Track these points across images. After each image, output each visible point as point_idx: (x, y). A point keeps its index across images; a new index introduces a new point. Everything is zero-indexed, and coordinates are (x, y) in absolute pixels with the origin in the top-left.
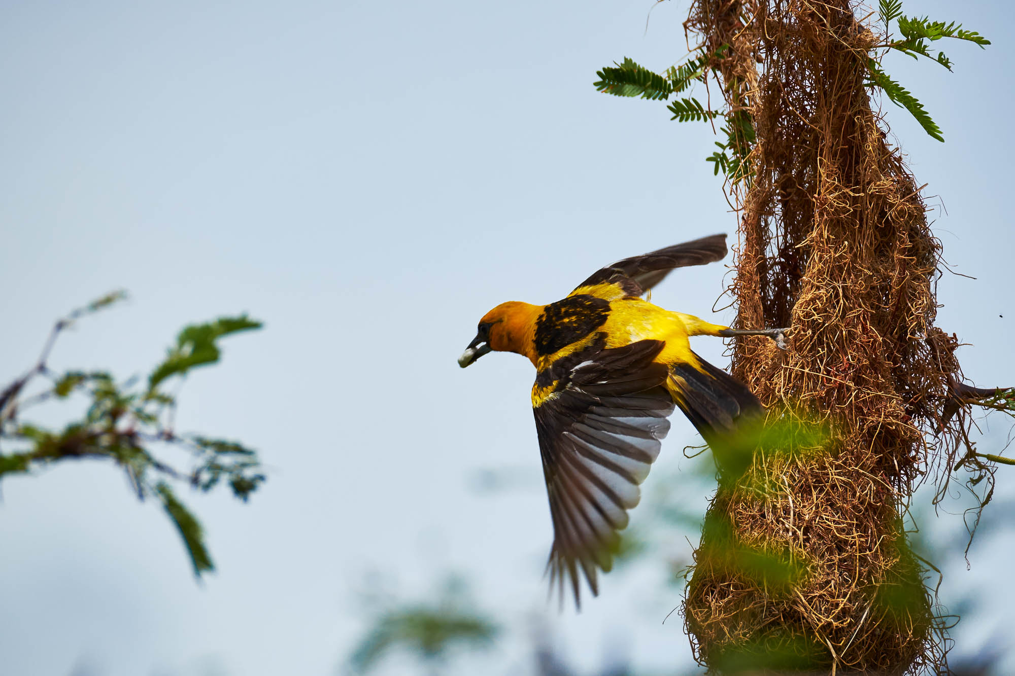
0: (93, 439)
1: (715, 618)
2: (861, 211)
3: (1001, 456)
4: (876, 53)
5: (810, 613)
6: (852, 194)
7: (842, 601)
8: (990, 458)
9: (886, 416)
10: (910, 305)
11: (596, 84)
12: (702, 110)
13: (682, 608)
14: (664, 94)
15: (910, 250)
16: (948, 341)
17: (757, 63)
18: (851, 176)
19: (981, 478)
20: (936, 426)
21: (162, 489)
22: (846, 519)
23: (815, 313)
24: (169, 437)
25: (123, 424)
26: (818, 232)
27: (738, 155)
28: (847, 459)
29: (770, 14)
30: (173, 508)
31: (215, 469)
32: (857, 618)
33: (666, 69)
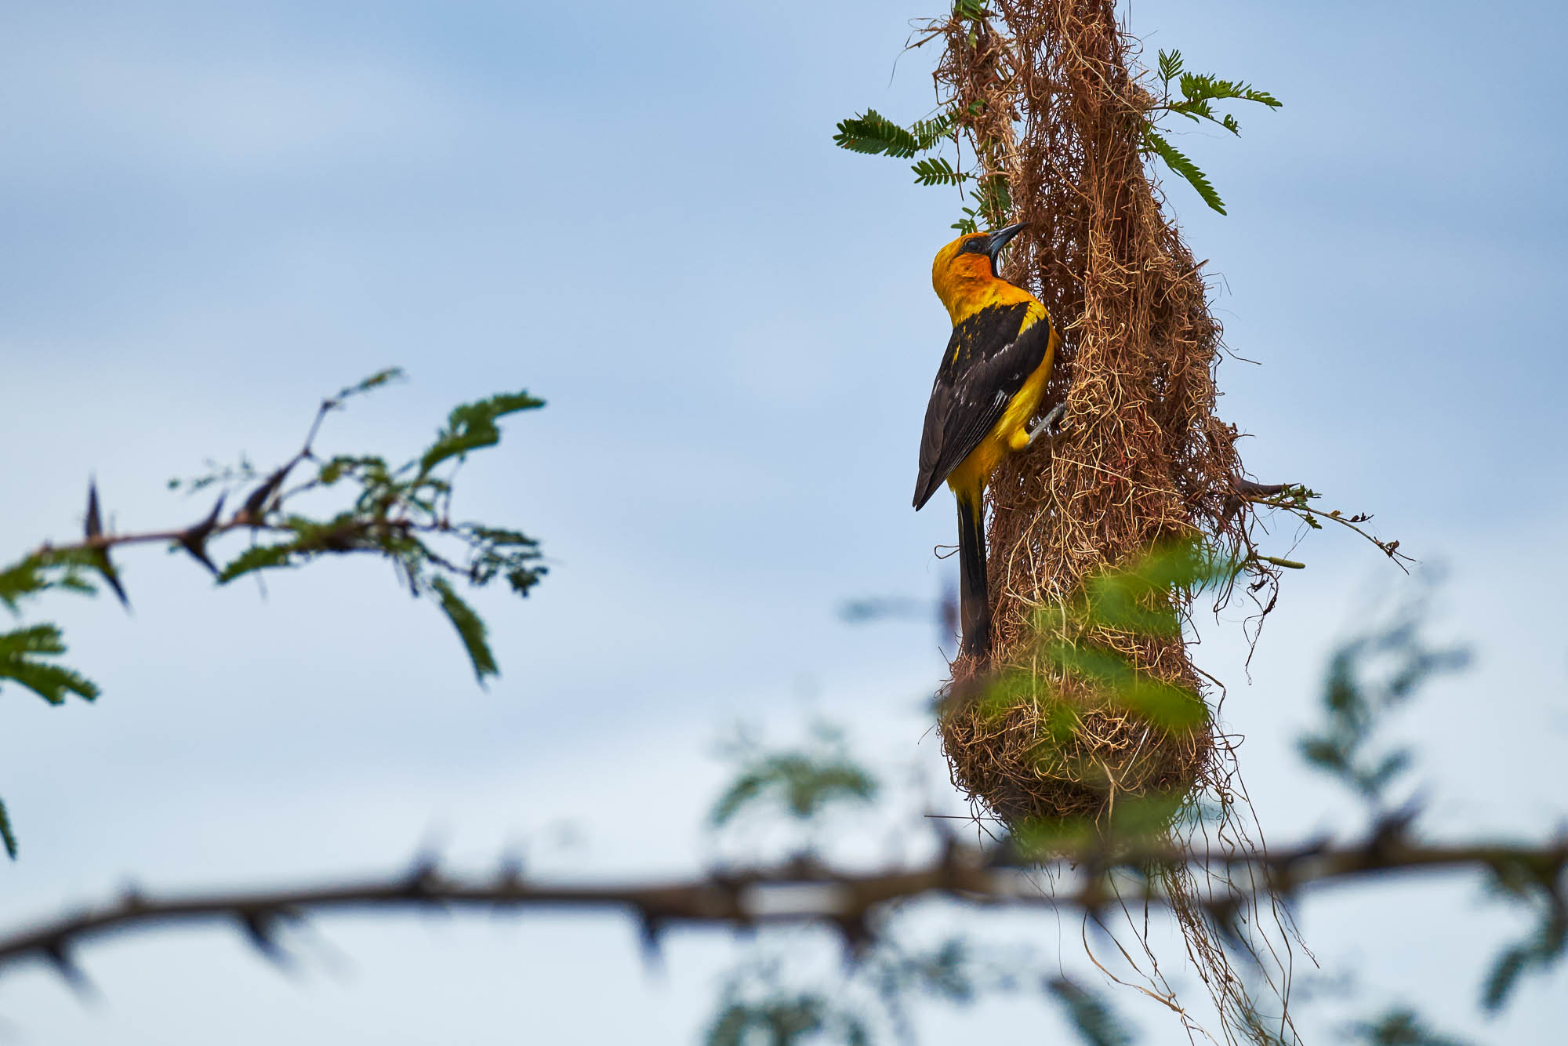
0: (363, 528)
1: (978, 739)
2: (1135, 290)
3: (1286, 559)
4: (1150, 115)
5: (1085, 734)
6: (1126, 271)
7: (1120, 721)
8: (1273, 561)
9: (1167, 516)
10: (1189, 393)
11: (836, 138)
12: (950, 171)
13: (939, 728)
14: (909, 151)
15: (1189, 332)
16: (1227, 432)
17: (1013, 121)
18: (1124, 251)
19: (1262, 583)
20: (1216, 525)
21: (438, 584)
22: (1123, 630)
23: (1090, 404)
24: (445, 527)
25: (394, 513)
26: (1092, 312)
27: (992, 225)
28: (1124, 564)
29: (1035, 71)
30: (452, 604)
31: (493, 559)
32: (1136, 739)
33: (913, 124)
